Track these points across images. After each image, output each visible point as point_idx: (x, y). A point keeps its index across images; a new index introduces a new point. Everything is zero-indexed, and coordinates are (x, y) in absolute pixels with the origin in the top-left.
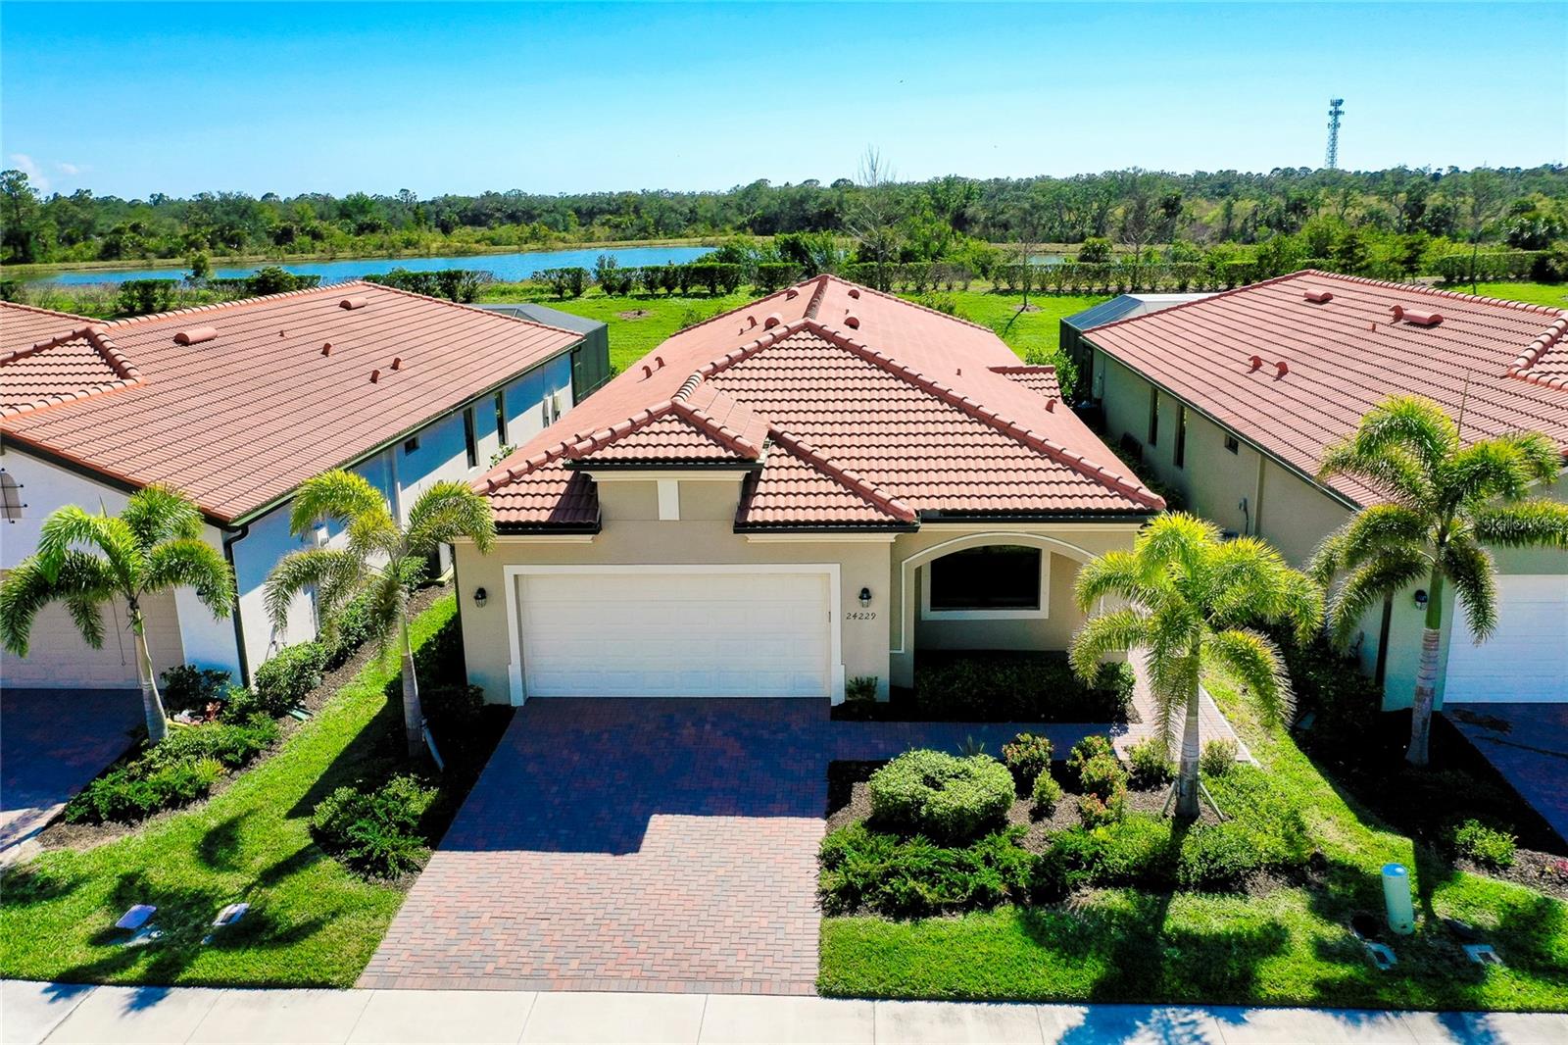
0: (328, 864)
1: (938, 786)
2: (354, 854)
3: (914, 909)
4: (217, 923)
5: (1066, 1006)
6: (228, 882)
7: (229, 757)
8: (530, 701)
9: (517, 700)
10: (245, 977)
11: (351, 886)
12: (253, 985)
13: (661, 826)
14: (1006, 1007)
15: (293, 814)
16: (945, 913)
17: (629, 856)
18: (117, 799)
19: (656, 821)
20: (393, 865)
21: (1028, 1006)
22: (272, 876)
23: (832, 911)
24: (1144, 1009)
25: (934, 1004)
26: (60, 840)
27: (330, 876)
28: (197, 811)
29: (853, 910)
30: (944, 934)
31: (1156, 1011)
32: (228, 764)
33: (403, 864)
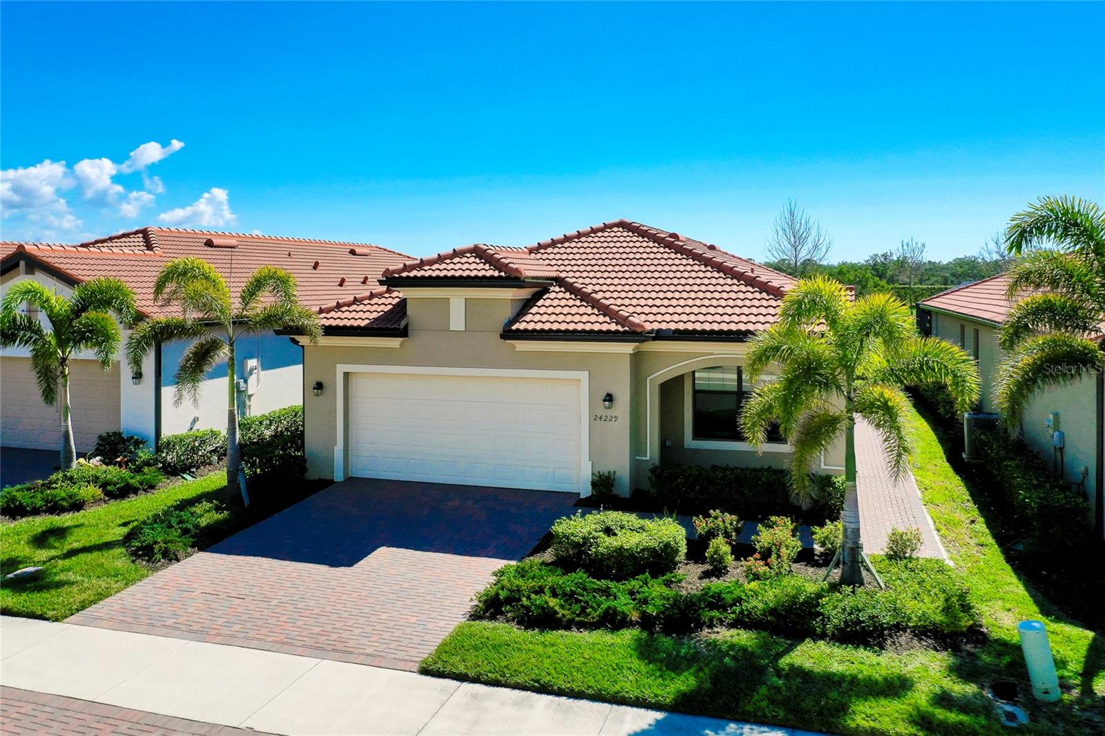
1: (612, 535)
4: (11, 575)
5: (643, 710)
6: (41, 554)
7: (110, 488)
8: (350, 480)
9: (339, 476)
11: (120, 563)
13: (382, 554)
14: (583, 702)
16: (574, 629)
17: (341, 569)
18: (13, 500)
19: (381, 550)
20: (158, 553)
21: (606, 705)
22: (73, 553)
23: (475, 617)
24: (722, 722)
25: (517, 692)
27: (112, 557)
28: (65, 517)
31: (733, 725)
32: (107, 493)
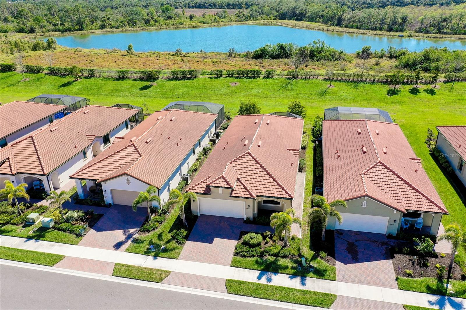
0: (174, 242)
1: (252, 239)
2: (177, 241)
3: (244, 256)
4: (161, 249)
5: (258, 271)
6: (162, 243)
7: (160, 222)
8: (201, 215)
9: (199, 215)
10: (165, 257)
11: (176, 245)
12: (166, 258)
13: (216, 239)
14: (251, 270)
15: (169, 232)
16: (248, 257)
17: (211, 244)
18: (146, 229)
19: (215, 239)
20: (182, 243)
22: (167, 242)
23: (235, 255)
25: (243, 269)
26: (140, 234)
27: (174, 244)
28: (156, 231)
29: (237, 255)
30: (247, 260)
32: (159, 223)
33: (183, 243)
